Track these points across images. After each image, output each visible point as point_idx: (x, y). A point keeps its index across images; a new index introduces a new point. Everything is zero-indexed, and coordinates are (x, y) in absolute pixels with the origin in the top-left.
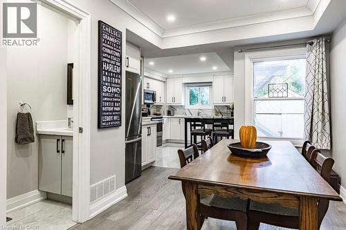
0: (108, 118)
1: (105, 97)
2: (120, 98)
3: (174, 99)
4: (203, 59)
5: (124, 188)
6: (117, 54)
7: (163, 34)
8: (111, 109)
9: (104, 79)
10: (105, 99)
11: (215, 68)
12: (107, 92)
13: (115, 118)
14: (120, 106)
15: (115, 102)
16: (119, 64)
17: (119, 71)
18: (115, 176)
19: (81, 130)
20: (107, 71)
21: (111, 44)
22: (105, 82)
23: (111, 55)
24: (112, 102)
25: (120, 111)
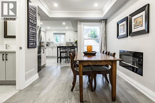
0: (32, 44)
1: (30, 34)
2: (36, 35)
3: (49, 40)
4: (64, 23)
5: (37, 74)
6: (35, 16)
7: (50, 11)
8: (33, 40)
9: (30, 26)
10: (31, 35)
11: (67, 28)
12: (31, 32)
13: (34, 44)
14: (36, 39)
15: (34, 37)
16: (35, 20)
17: (35, 23)
18: (34, 69)
19: (21, 48)
20: (31, 23)
21: (33, 11)
22: (31, 27)
23: (32, 16)
24: (33, 37)
25: (36, 41)
